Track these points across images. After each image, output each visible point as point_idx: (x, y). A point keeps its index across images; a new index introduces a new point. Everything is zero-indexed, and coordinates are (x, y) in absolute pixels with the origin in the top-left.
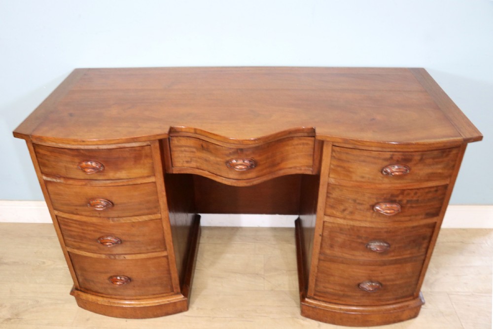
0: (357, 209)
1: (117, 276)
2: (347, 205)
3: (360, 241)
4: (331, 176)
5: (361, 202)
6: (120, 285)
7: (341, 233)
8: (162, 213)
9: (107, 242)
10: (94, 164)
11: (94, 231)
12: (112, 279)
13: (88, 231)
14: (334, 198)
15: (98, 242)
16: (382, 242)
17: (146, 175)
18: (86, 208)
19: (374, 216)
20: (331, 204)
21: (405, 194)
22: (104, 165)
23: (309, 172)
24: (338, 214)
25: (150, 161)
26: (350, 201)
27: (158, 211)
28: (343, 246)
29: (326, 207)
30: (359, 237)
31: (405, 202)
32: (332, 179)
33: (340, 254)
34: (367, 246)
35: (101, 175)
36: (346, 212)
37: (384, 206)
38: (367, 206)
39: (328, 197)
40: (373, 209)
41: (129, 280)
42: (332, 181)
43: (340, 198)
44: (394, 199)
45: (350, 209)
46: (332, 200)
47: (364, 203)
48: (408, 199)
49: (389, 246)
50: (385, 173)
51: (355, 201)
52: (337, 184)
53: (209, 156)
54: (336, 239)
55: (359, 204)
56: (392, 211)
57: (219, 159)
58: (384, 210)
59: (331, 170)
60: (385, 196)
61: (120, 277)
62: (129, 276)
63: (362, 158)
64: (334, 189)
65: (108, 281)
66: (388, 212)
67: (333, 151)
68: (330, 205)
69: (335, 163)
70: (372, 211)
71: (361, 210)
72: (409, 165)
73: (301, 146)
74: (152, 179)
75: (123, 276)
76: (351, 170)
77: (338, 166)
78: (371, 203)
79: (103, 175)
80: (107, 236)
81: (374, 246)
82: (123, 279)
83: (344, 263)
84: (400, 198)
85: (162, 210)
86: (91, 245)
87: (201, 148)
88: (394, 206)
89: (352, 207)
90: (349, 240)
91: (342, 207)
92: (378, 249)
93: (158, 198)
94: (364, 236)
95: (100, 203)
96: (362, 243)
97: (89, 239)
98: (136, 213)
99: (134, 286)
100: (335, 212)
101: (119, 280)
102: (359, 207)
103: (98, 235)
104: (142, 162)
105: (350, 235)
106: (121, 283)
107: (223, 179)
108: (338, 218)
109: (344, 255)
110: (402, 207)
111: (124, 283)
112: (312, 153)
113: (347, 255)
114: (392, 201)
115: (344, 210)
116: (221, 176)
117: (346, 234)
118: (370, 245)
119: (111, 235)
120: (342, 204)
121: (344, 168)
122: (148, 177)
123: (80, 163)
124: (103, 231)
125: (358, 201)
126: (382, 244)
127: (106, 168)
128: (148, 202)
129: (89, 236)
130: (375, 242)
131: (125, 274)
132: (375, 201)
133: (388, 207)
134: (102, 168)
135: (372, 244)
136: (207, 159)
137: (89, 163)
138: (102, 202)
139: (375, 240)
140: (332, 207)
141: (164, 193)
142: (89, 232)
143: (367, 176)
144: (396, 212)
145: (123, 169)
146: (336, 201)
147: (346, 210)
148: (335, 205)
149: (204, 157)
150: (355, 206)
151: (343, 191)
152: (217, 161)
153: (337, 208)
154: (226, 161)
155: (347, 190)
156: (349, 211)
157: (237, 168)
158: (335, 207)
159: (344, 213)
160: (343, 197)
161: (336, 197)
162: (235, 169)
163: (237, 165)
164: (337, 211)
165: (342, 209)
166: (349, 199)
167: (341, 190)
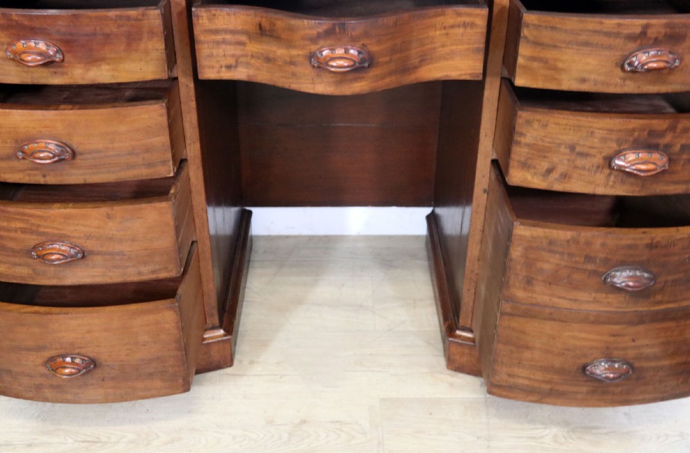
0: (576, 167)
1: (64, 356)
2: (556, 160)
3: (590, 267)
5: (586, 150)
6: (71, 374)
7: (550, 251)
9: (52, 254)
10: (42, 46)
11: (24, 231)
12: (53, 364)
13: (8, 230)
14: (528, 145)
15: (31, 257)
16: (637, 269)
18: (15, 164)
19: (611, 183)
20: (523, 159)
21: (678, 131)
22: (63, 49)
24: (536, 181)
26: (562, 149)
28: (553, 280)
30: (589, 259)
31: (677, 148)
33: (546, 299)
34: (605, 278)
35: (55, 73)
36: (555, 175)
37: (631, 157)
38: (598, 160)
40: (610, 166)
41: (92, 365)
43: (540, 143)
44: (654, 141)
45: (561, 169)
46: (525, 150)
47: (593, 152)
48: (683, 141)
49: (654, 278)
50: (627, 68)
51: (572, 148)
54: (539, 265)
55: (582, 154)
56: (651, 167)
57: (294, 52)
58: (633, 165)
60: (636, 134)
61: (72, 358)
62: (91, 355)
63: (583, 38)
64: (529, 122)
65: (43, 370)
66: (643, 167)
68: (520, 161)
69: (528, 52)
70: (607, 171)
71: (584, 168)
72: (680, 49)
73: (460, 31)
75: (79, 354)
76: (560, 65)
77: (534, 59)
78: (607, 152)
79: (63, 74)
80: (53, 242)
81: (622, 278)
82: (77, 361)
83: (555, 320)
84: (667, 139)
86: (15, 264)
88: (656, 156)
89: (566, 162)
90: (566, 266)
91: (545, 165)
92: (631, 284)
94: (601, 255)
95: (46, 147)
96: (594, 273)
97: (13, 250)
99: (103, 380)
100: (530, 178)
101: (68, 363)
102: (580, 162)
103: (32, 240)
104: (142, 46)
105: (570, 255)
106: (73, 371)
109: (555, 300)
110: (670, 160)
111: (80, 371)
112: (482, 45)
113: (561, 299)
114: (650, 147)
115: (549, 171)
117: (562, 254)
118: (614, 277)
119: (61, 238)
120: (545, 157)
121: (544, 61)
123: (10, 44)
124: (41, 230)
125: (578, 149)
126: (638, 273)
127: (68, 57)
128: (148, 150)
129: (11, 244)
130: (624, 270)
131: (83, 351)
132: (614, 146)
133: (642, 159)
134: (58, 56)
135: (618, 274)
136: (271, 55)
137: (32, 44)
138: (50, 146)
139: (622, 264)
140: (525, 165)
142: (12, 234)
143: (593, 77)
144: (659, 170)
145: (103, 60)
146: (532, 152)
147: (554, 171)
148: (529, 162)
149: (263, 52)
150: (573, 161)
151: (548, 127)
152: (291, 57)
153: (535, 168)
154: (311, 53)
155: (556, 124)
156: (559, 173)
157: (332, 67)
158: (530, 165)
159: (550, 178)
160: (548, 140)
161: (533, 142)
162: (329, 68)
163: (333, 59)
164: (535, 174)
165: (545, 168)
166: (560, 144)
167: (545, 126)
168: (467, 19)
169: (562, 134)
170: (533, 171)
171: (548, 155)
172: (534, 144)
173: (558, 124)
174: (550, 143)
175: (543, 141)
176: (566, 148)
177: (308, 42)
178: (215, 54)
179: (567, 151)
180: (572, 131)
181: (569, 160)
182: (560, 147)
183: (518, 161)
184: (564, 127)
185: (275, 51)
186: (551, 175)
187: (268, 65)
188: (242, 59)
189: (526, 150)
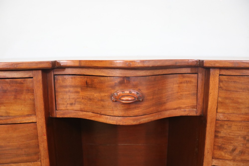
0: (247, 147)
2: (236, 144)
4: (219, 110)
8: (42, 161)
14: (222, 137)
17: (26, 113)
20: (220, 145)
23: (193, 113)
24: (227, 155)
25: (31, 97)
26: (240, 138)
27: (38, 158)
29: (214, 149)
32: (220, 114)
36: (236, 152)
39: (216, 137)
42: (221, 117)
43: (228, 136)
45: (239, 149)
52: (226, 119)
53: (93, 93)
59: (219, 104)
64: (222, 126)
67: (220, 81)
68: (218, 146)
69: (223, 94)
73: (185, 85)
74: (33, 119)
76: (240, 101)
77: (226, 98)
85: (42, 158)
87: (86, 85)
89: (242, 145)
91: (231, 147)
93: (38, 142)
98: (14, 160)
100: (223, 154)
107: (107, 118)
108: (227, 160)
112: (196, 92)
115: (234, 150)
116: (105, 115)
120: (231, 143)
122: (28, 115)
136: (92, 97)
140: (221, 148)
141: (45, 137)
146: (224, 140)
147: (236, 150)
148: (223, 146)
149: (88, 96)
150: (246, 145)
151: (232, 127)
152: (101, 97)
153: (226, 149)
154: (111, 94)
155: (235, 126)
156: (238, 151)
157: (123, 100)
158: (224, 148)
159: (234, 154)
160: (232, 134)
161: (224, 136)
162: (122, 101)
163: (123, 96)
164: (226, 152)
165: (231, 149)
166: (238, 136)
167: (230, 127)
168: (188, 79)
169: (239, 131)
170: (225, 150)
171: (232, 142)
172: (225, 137)
173: (237, 126)
174: (233, 135)
175: (230, 135)
176: (241, 138)
177: (110, 89)
178: (65, 97)
179: (242, 139)
180: (244, 129)
181: (243, 144)
182: (238, 138)
183: (217, 146)
184: (239, 127)
185: (93, 95)
186: (234, 152)
187: (90, 102)
188: (77, 100)
189: (221, 140)
